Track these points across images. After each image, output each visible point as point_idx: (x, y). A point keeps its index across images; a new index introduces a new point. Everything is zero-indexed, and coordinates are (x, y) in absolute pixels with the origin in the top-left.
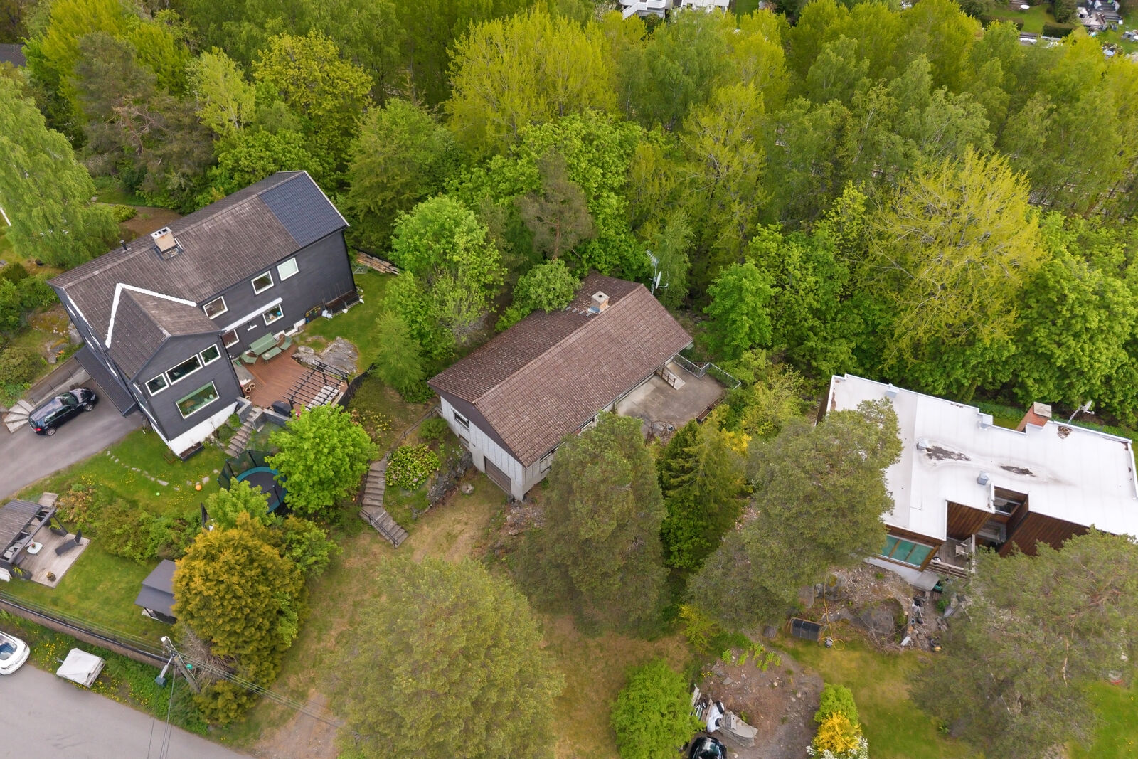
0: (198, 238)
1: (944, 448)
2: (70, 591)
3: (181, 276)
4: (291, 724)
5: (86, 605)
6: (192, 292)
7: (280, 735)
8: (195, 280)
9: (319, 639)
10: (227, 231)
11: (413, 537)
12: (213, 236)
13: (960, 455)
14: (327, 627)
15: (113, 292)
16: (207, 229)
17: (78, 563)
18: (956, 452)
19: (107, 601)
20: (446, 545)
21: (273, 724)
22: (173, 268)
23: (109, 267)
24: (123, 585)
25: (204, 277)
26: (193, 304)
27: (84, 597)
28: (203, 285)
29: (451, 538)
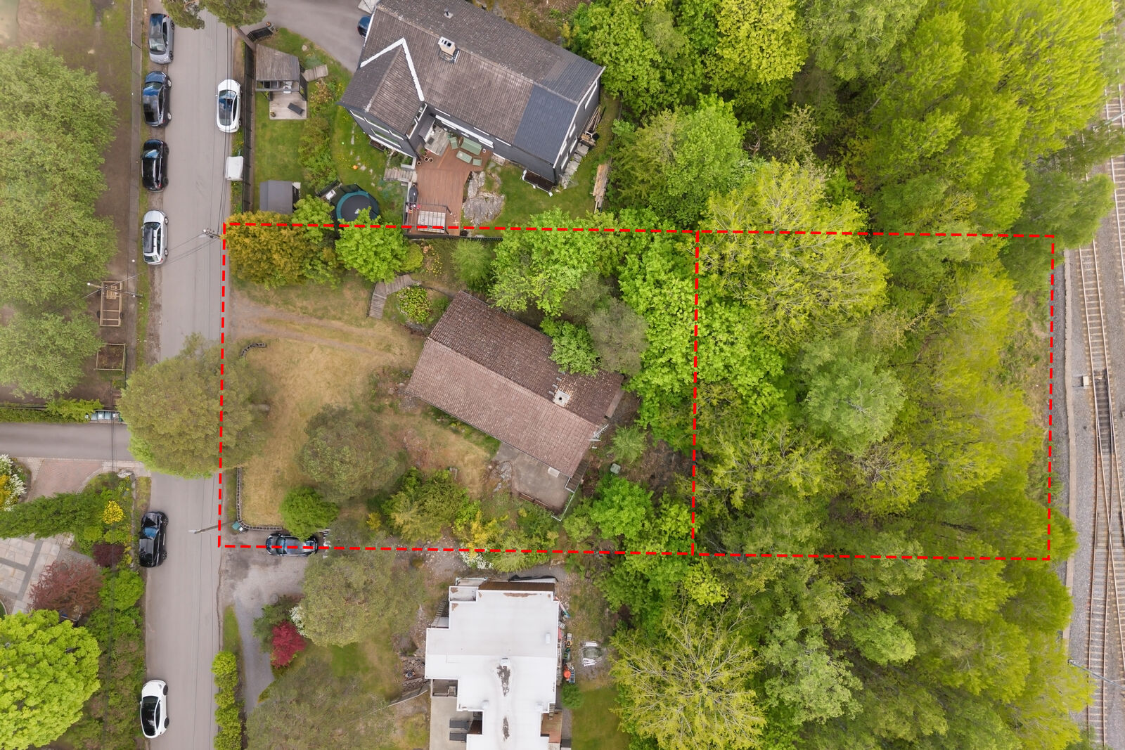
0: (471, 65)
1: (510, 679)
2: (273, 130)
3: (435, 76)
4: (253, 304)
5: (267, 145)
6: (429, 92)
7: (246, 301)
8: (439, 87)
9: (298, 296)
10: (490, 83)
11: (381, 323)
12: (479, 76)
13: (507, 688)
14: (306, 298)
15: (396, 41)
16: (482, 67)
17: (291, 122)
18: (509, 686)
19: (273, 156)
20: (382, 347)
21: (249, 293)
22: (438, 66)
23: (410, 23)
24: (286, 160)
25: (445, 92)
26: (422, 98)
27: (272, 141)
28: (439, 95)
29: (388, 348)
